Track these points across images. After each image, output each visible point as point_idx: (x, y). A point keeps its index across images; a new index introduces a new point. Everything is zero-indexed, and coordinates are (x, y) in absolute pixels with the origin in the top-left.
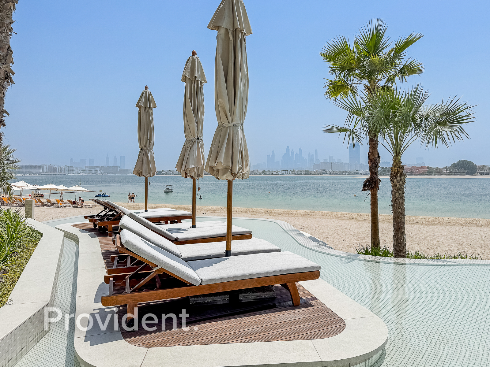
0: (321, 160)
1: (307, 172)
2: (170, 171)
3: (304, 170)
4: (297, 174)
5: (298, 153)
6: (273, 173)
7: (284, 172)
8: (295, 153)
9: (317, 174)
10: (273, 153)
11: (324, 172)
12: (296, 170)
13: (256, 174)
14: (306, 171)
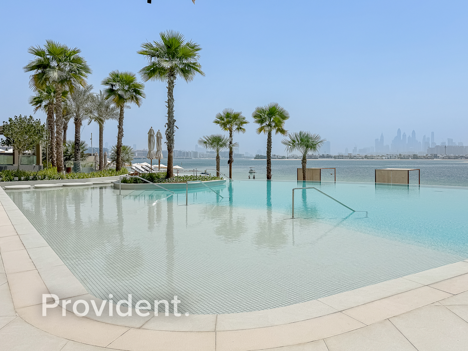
0: (439, 144)
1: (415, 157)
2: (275, 155)
3: (411, 154)
4: (404, 158)
5: (411, 137)
6: (377, 157)
7: (389, 156)
8: (407, 137)
9: (427, 158)
10: (382, 136)
11: (436, 156)
12: (403, 154)
13: (357, 159)
14: (414, 155)
